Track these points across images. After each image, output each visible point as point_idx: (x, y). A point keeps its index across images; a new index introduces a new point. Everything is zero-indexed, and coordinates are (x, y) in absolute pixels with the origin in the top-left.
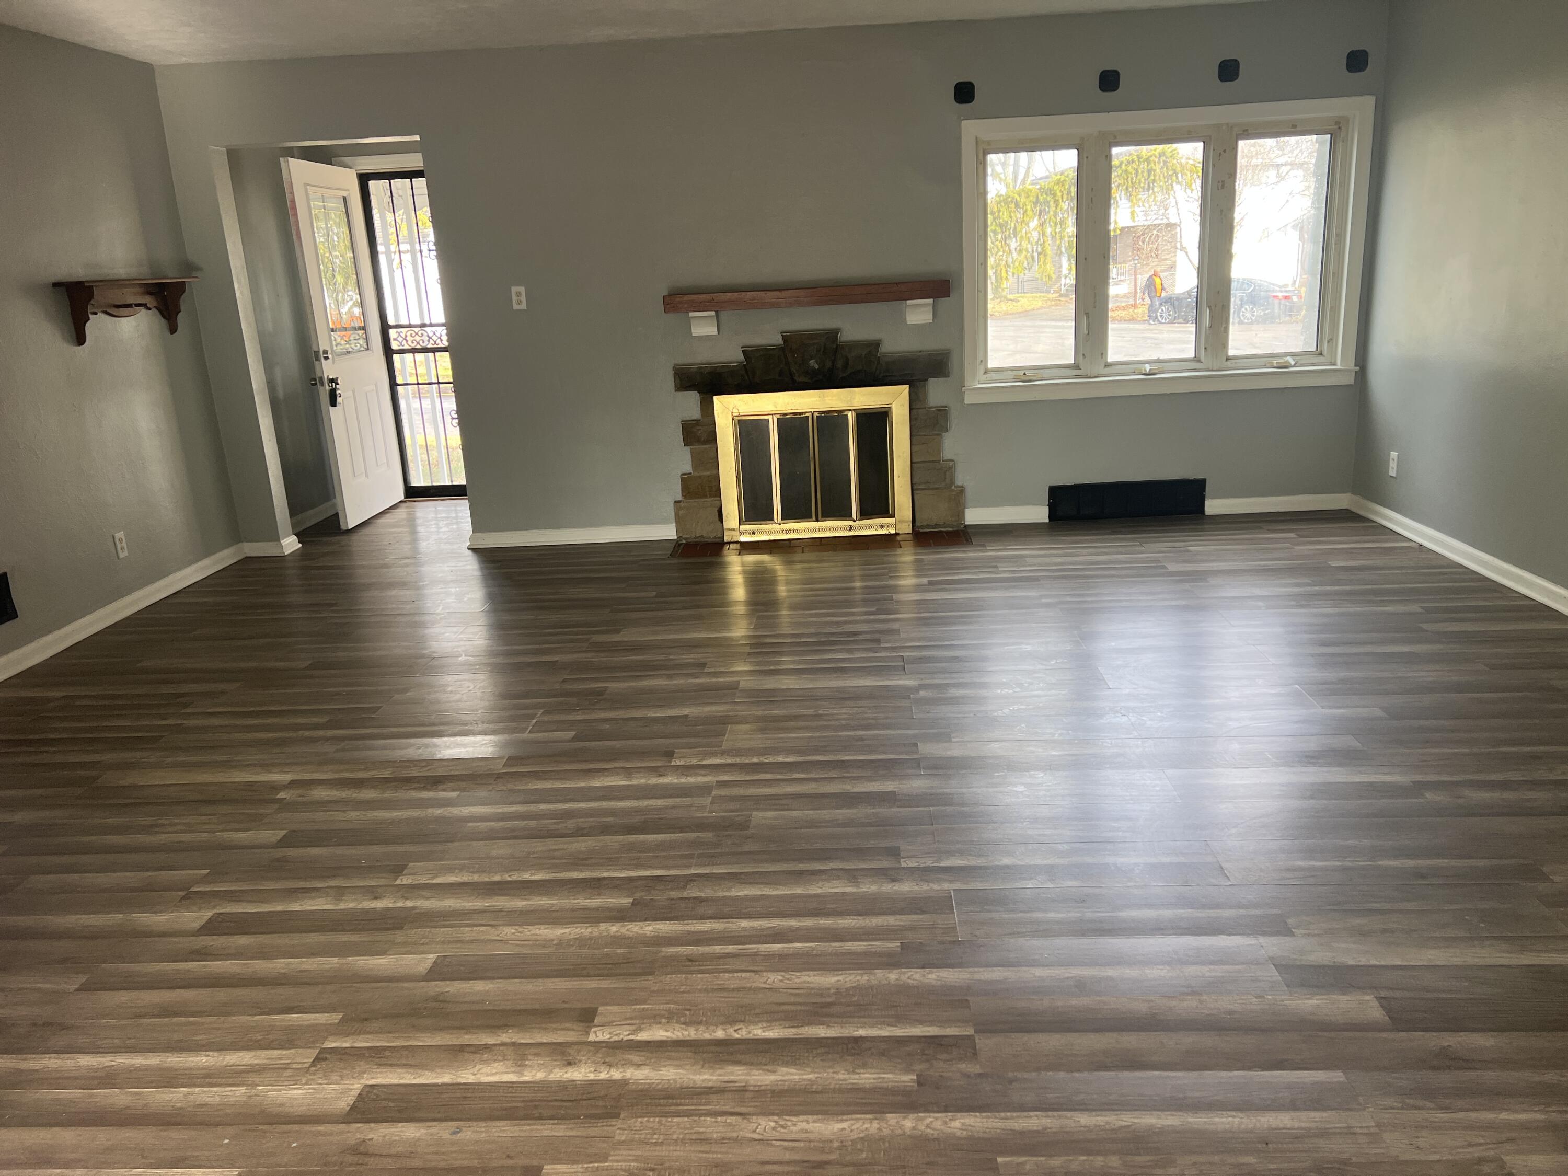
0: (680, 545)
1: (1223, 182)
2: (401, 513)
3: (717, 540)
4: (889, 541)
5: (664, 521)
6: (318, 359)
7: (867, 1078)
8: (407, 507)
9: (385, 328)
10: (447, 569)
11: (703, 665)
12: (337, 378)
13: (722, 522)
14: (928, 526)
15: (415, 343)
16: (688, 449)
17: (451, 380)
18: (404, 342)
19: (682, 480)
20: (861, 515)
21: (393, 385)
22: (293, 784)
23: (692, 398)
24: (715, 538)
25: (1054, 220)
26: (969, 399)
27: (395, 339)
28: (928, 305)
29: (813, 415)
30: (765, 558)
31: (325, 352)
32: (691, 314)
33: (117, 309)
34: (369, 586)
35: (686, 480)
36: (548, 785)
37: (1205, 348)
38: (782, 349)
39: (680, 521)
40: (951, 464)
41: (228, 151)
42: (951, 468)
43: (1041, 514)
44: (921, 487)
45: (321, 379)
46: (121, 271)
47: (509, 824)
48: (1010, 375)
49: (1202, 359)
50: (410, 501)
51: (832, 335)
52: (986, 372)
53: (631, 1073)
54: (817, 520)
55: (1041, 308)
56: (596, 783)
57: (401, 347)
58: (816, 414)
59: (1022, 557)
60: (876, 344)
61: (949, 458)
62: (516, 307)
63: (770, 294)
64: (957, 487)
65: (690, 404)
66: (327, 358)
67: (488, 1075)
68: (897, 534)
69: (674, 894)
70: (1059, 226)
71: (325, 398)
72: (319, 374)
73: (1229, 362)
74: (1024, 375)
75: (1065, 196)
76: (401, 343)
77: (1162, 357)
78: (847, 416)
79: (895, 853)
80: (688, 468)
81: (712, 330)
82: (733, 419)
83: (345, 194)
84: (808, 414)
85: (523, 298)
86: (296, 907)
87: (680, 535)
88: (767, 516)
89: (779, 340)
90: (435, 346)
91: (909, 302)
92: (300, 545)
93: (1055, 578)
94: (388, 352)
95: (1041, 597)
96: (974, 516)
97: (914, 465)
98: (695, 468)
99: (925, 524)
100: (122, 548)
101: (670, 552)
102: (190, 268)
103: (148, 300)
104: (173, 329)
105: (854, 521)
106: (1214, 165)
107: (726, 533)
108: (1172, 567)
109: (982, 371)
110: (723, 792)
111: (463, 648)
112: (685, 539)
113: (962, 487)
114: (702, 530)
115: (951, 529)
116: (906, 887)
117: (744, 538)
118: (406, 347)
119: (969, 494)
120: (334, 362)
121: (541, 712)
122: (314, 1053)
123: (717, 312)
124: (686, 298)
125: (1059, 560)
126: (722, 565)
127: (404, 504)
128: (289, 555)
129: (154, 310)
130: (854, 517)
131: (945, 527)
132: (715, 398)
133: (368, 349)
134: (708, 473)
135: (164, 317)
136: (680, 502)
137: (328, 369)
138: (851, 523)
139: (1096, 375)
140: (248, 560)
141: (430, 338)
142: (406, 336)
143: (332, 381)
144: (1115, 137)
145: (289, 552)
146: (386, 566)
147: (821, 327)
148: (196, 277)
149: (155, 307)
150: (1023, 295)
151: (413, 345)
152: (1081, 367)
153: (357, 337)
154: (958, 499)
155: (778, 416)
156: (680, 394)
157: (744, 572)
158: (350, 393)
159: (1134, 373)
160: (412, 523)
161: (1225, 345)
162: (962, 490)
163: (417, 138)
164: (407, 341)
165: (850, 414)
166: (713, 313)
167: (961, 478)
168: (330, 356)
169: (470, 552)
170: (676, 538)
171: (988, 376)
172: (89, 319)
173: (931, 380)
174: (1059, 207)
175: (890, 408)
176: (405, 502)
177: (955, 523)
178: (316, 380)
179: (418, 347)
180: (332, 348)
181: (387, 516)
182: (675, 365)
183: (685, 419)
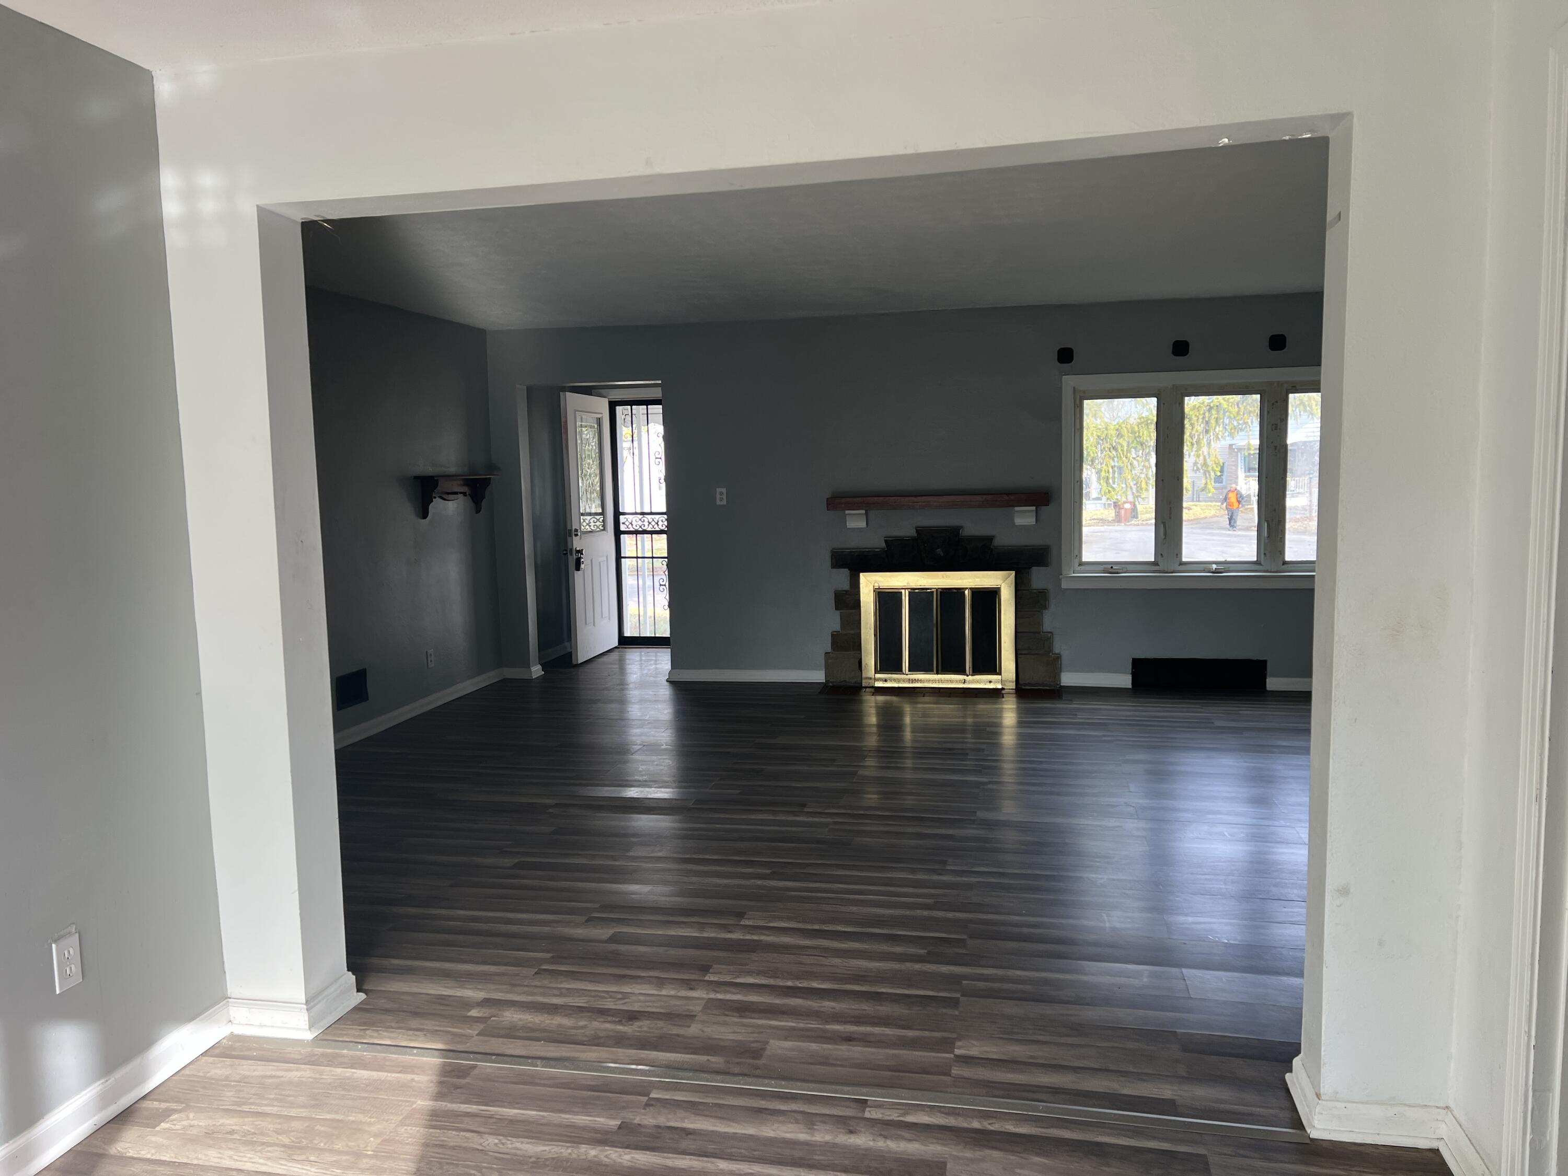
0: (827, 687)
1: (1276, 425)
2: (615, 656)
3: (856, 685)
4: (995, 694)
5: (816, 668)
6: (570, 536)
7: (898, 949)
8: (620, 652)
9: (617, 514)
10: (651, 693)
11: (834, 760)
12: (582, 550)
13: (861, 671)
14: (1029, 684)
15: (638, 527)
16: (838, 612)
17: (666, 555)
18: (630, 526)
19: (832, 635)
20: (973, 672)
21: (619, 557)
22: (556, 805)
23: (844, 573)
24: (855, 683)
25: (1191, 441)
26: (1065, 585)
27: (623, 523)
28: (1031, 511)
29: (937, 590)
30: (894, 699)
31: (576, 530)
32: (847, 512)
33: (446, 495)
34: (596, 701)
35: (835, 636)
36: (722, 816)
37: (1265, 554)
38: (913, 539)
39: (828, 669)
40: (1050, 635)
41: (528, 388)
42: (1049, 638)
43: (1124, 680)
44: (1024, 652)
45: (571, 550)
46: (452, 470)
47: (696, 833)
48: (1101, 568)
49: (1262, 562)
50: (622, 648)
51: (956, 530)
52: (1081, 564)
53: (763, 938)
54: (937, 673)
55: (1215, 516)
56: (753, 817)
57: (627, 529)
58: (939, 590)
59: (1100, 709)
60: (990, 539)
61: (1049, 630)
62: (718, 503)
63: (907, 499)
64: (1055, 654)
65: (841, 578)
66: (576, 535)
67: (682, 932)
68: (1003, 689)
69: (798, 871)
70: (1195, 446)
71: (572, 564)
72: (570, 547)
73: (1286, 566)
74: (1111, 568)
75: (1200, 420)
76: (627, 526)
77: (1229, 559)
78: (964, 592)
79: (944, 863)
80: (837, 627)
81: (862, 524)
82: (874, 591)
83: (599, 416)
84: (933, 590)
85: (724, 497)
86: (567, 861)
87: (829, 679)
88: (898, 669)
89: (913, 533)
90: (653, 529)
91: (1017, 509)
92: (543, 673)
93: (1121, 724)
94: (618, 533)
95: (1104, 736)
96: (1068, 679)
97: (1018, 634)
98: (843, 626)
99: (1027, 682)
100: (431, 661)
101: (818, 691)
102: (492, 467)
103: (465, 489)
104: (478, 510)
105: (967, 676)
106: (1268, 412)
107: (863, 681)
108: (1218, 723)
109: (1077, 564)
110: (837, 827)
111: (665, 741)
112: (831, 682)
113: (1059, 654)
114: (845, 676)
115: (1048, 688)
116: (945, 878)
117: (878, 684)
118: (631, 529)
119: (1065, 661)
120: (581, 538)
121: (718, 778)
122: (587, 918)
123: (866, 511)
124: (843, 500)
125: (1129, 713)
126: (861, 702)
127: (616, 649)
128: (535, 678)
129: (469, 497)
130: (968, 672)
131: (1043, 686)
132: (862, 575)
133: (604, 530)
134: (852, 632)
135: (474, 502)
136: (829, 653)
137: (577, 543)
138: (965, 677)
139: (1172, 571)
140: (505, 680)
141: (650, 523)
142: (658, 521)
143: (580, 552)
144: (1186, 389)
145: (536, 676)
146: (607, 689)
147: (947, 524)
148: (498, 475)
149: (469, 495)
150: (1197, 503)
151: (636, 528)
152: (1160, 564)
153: (595, 521)
154: (1055, 664)
155: (909, 590)
156: (835, 570)
157: (877, 707)
158: (589, 562)
159: (1204, 571)
160: (622, 663)
161: (1282, 552)
162: (1058, 657)
163: (660, 382)
164: (658, 525)
165: (966, 592)
166: (863, 512)
167: (1058, 647)
168: (579, 534)
169: (666, 683)
170: (824, 681)
171: (1082, 568)
172: (432, 501)
173: (1034, 569)
174: (1195, 430)
175: (999, 589)
176: (619, 648)
177: (1052, 684)
178: (567, 551)
179: (640, 529)
180: (580, 528)
181: (606, 657)
182: (833, 549)
183: (837, 589)
